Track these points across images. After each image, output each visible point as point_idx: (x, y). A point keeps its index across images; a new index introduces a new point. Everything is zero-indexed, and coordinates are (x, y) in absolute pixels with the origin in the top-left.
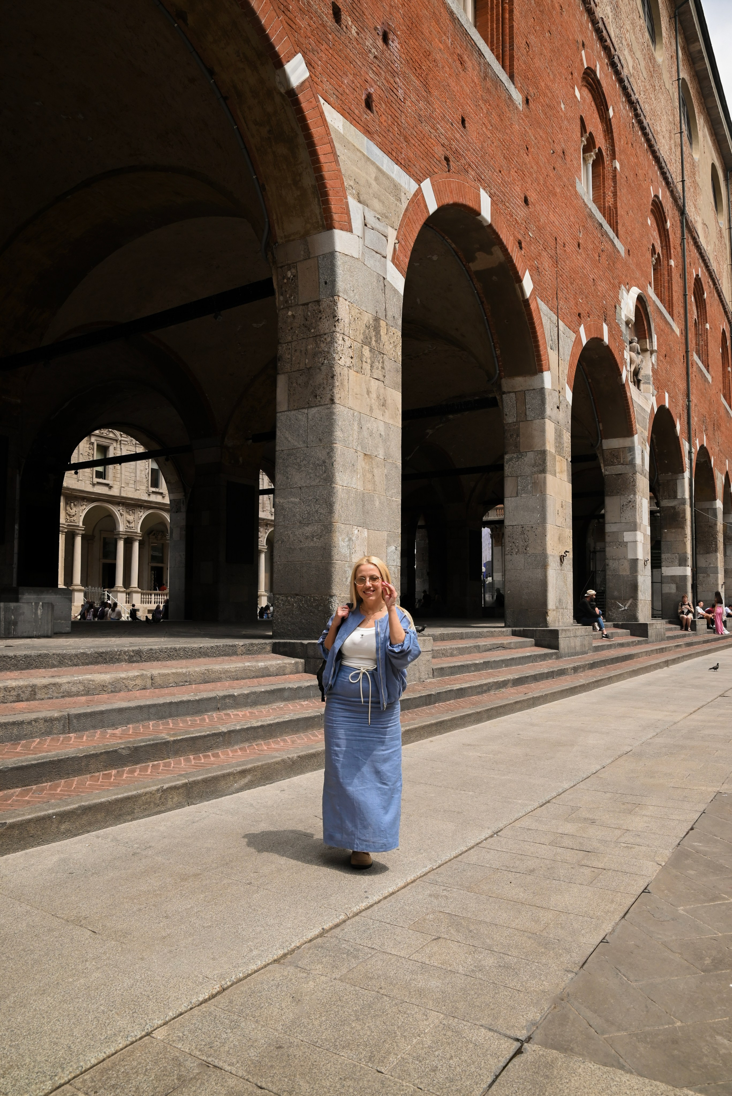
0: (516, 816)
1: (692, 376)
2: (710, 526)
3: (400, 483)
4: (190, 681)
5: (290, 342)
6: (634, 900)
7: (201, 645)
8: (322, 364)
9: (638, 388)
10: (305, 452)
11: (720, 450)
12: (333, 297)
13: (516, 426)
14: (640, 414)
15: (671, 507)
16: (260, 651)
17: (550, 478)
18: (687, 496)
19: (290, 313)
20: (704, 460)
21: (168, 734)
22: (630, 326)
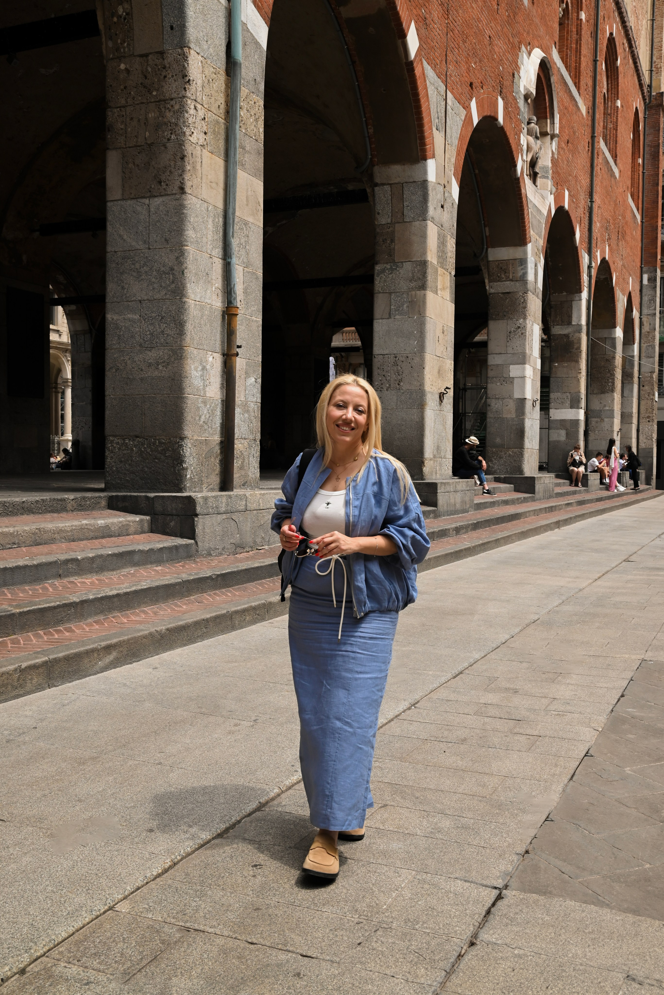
0: (431, 687)
1: (597, 169)
2: (607, 360)
3: (261, 298)
4: (18, 543)
5: (124, 107)
6: (578, 763)
7: (24, 499)
8: (169, 140)
9: (534, 182)
10: (146, 255)
11: (623, 265)
12: (182, 48)
13: (391, 229)
14: (535, 217)
15: (564, 335)
16: (93, 507)
17: (430, 296)
18: (584, 322)
19: (123, 66)
20: (604, 277)
21: (10, 605)
22: (529, 101)
